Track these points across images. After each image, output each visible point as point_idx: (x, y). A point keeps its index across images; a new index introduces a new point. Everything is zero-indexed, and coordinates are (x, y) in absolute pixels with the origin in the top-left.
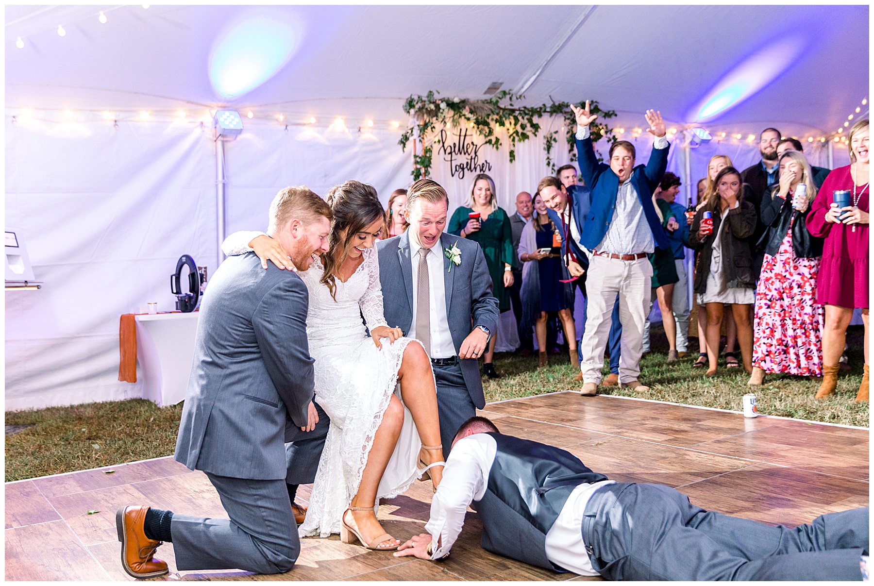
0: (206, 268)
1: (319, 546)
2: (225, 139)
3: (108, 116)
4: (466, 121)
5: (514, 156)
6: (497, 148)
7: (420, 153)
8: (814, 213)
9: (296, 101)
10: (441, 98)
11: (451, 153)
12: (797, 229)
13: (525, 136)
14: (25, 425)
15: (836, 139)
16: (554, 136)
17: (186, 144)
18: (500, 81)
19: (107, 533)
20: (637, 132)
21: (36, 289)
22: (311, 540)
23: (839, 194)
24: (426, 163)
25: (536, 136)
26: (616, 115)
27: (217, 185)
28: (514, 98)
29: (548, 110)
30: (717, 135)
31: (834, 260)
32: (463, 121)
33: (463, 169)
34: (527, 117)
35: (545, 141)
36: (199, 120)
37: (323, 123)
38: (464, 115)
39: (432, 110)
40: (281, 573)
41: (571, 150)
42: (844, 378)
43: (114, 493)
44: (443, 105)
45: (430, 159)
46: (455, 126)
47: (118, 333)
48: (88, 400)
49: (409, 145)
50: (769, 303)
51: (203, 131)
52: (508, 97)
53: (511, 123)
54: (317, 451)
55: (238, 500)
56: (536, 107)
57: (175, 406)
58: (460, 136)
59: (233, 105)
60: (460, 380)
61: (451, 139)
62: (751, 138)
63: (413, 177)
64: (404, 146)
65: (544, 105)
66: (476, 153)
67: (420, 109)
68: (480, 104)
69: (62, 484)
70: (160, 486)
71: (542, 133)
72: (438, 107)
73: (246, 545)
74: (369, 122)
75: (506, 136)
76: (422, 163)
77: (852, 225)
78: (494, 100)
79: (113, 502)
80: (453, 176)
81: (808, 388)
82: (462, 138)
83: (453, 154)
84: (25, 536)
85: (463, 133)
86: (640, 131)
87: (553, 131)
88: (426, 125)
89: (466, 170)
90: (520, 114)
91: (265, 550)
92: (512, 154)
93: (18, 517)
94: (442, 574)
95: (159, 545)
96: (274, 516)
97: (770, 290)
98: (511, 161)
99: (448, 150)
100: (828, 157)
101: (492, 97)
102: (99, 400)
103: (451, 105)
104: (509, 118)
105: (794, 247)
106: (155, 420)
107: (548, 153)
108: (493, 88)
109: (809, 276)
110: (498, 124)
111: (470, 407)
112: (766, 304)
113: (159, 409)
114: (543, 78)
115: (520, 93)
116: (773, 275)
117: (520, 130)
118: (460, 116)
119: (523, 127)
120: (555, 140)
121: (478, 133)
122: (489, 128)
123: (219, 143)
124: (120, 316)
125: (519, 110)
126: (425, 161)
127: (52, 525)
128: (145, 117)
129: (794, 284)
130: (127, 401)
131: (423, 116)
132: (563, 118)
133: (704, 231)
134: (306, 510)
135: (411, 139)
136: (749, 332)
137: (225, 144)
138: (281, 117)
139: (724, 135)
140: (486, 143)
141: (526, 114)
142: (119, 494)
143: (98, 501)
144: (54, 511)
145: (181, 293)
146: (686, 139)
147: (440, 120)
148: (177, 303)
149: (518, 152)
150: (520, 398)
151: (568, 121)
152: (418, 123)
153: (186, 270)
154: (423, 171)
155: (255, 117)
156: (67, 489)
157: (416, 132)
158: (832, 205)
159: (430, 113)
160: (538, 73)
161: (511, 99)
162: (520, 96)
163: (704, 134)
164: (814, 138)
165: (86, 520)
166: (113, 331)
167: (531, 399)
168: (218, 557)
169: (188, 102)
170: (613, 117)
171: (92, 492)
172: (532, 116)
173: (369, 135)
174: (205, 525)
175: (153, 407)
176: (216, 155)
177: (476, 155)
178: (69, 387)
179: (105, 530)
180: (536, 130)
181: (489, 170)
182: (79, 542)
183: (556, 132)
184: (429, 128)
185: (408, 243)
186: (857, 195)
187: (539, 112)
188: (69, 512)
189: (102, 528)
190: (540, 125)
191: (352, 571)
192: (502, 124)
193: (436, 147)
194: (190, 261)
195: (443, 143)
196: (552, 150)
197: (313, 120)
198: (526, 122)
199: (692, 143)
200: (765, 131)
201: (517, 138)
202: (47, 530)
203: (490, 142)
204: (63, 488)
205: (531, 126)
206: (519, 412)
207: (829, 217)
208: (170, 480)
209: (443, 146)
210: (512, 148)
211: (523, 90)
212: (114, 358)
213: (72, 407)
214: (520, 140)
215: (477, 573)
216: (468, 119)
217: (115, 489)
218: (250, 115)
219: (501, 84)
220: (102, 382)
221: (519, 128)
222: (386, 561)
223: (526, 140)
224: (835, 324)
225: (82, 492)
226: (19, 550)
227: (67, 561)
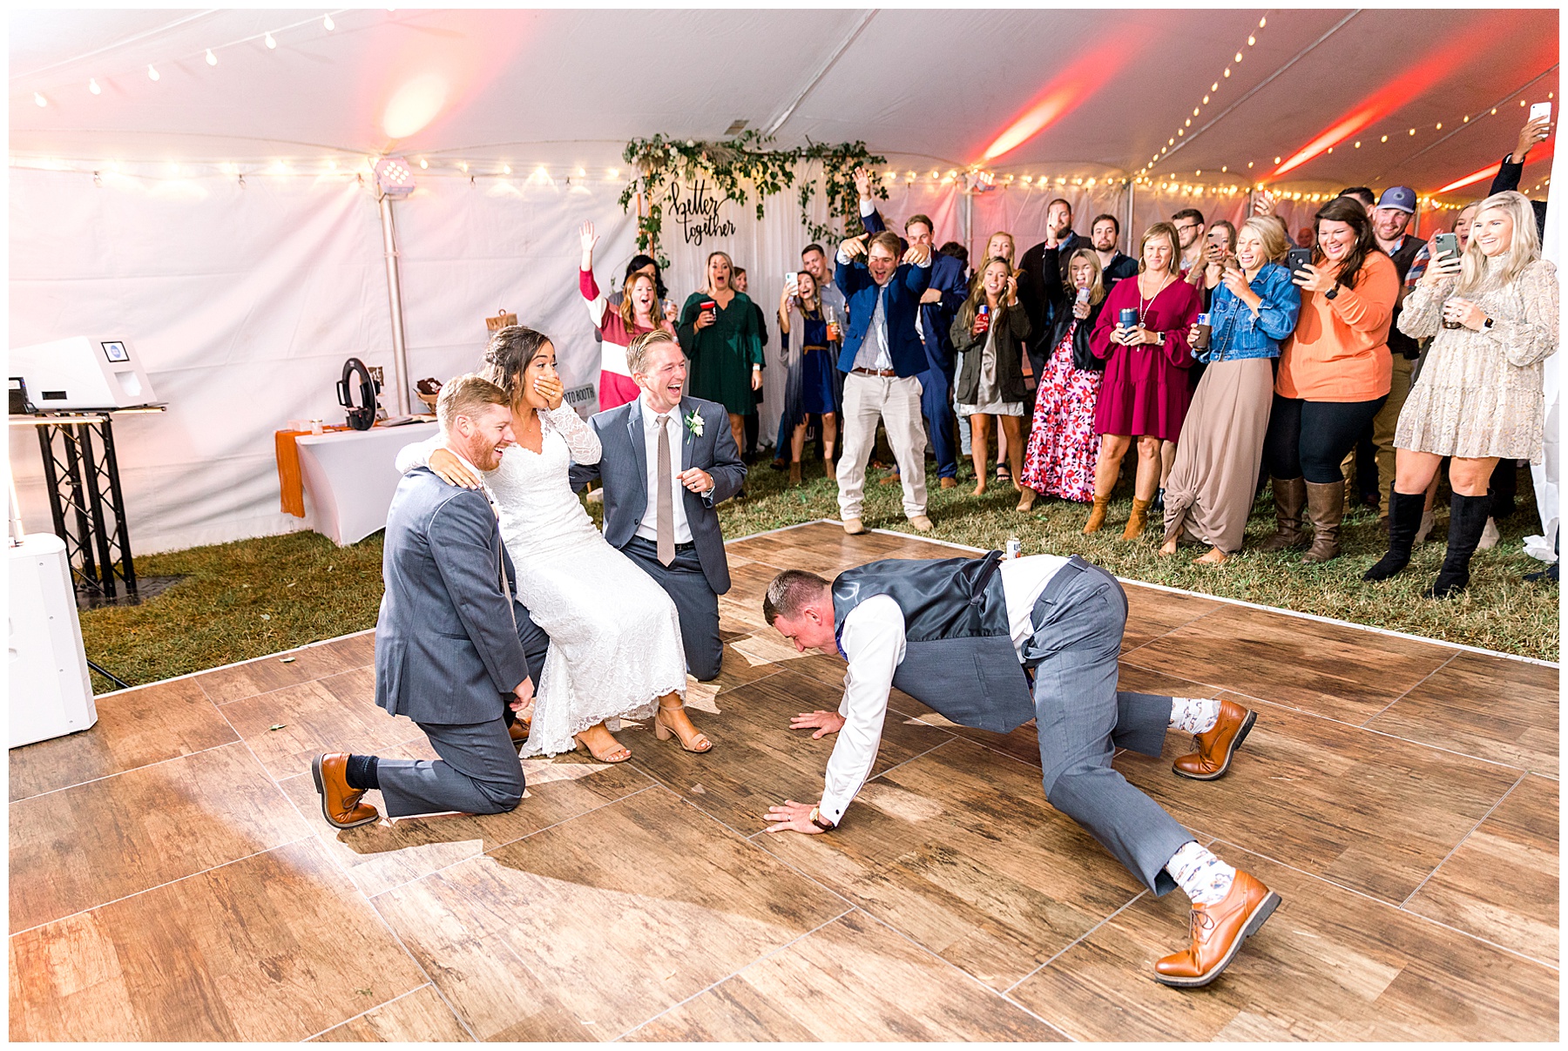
0: (381, 368)
1: (546, 769)
2: (393, 198)
3: (229, 169)
4: (703, 170)
5: (762, 212)
6: (742, 203)
7: (646, 214)
8: (1098, 332)
9: (484, 146)
10: (670, 141)
11: (684, 212)
12: (1079, 337)
13: (776, 188)
14: (168, 578)
15: (1139, 180)
16: (811, 186)
17: (340, 205)
18: (745, 119)
19: (299, 760)
20: (911, 176)
21: (160, 411)
22: (537, 761)
23: (1126, 312)
24: (655, 227)
25: (789, 187)
26: (886, 162)
27: (386, 259)
28: (762, 139)
29: (804, 153)
30: (1003, 178)
31: (1118, 384)
32: (699, 171)
33: (700, 233)
34: (778, 163)
35: (800, 193)
36: (354, 173)
37: (520, 173)
38: (701, 163)
39: (659, 157)
40: (506, 812)
41: (832, 203)
42: (1116, 503)
43: (299, 695)
44: (673, 151)
45: (658, 222)
46: (689, 179)
47: (274, 451)
48: (244, 535)
49: (632, 202)
50: (1046, 416)
51: (362, 187)
52: (754, 139)
53: (758, 171)
54: (539, 664)
55: (450, 742)
56: (789, 151)
57: (356, 545)
58: (696, 190)
59: (398, 152)
60: (696, 565)
61: (685, 195)
62: (1043, 181)
63: (638, 245)
64: (626, 206)
65: (799, 148)
66: (715, 211)
67: (645, 156)
68: (720, 149)
69: (232, 681)
70: (354, 682)
71: (795, 184)
72: (667, 153)
73: (464, 788)
74: (580, 171)
75: (753, 186)
76: (649, 227)
77: (1137, 346)
78: (737, 143)
79: (300, 710)
80: (687, 242)
81: (1077, 515)
82: (698, 193)
83: (688, 213)
84: (199, 769)
85: (699, 187)
86: (914, 175)
87: (809, 181)
88: (653, 177)
89: (703, 234)
90: (770, 159)
91: (487, 790)
92: (760, 208)
93: (185, 738)
94: (681, 805)
95: (365, 792)
96: (493, 754)
97: (1048, 402)
98: (759, 218)
99: (682, 209)
100: (1128, 202)
101: (735, 138)
102: (259, 535)
103: (684, 150)
104: (756, 165)
105: (1074, 357)
106: (334, 569)
107: (804, 207)
108: (737, 126)
109: (1091, 391)
110: (742, 174)
111: (710, 596)
112: (1042, 417)
113: (337, 548)
114: (797, 114)
115: (768, 134)
116: (1052, 385)
117: (770, 180)
118: (696, 165)
119: (774, 176)
120: (812, 191)
121: (718, 185)
122: (731, 178)
123: (385, 203)
124: (275, 432)
125: (768, 155)
126: (652, 226)
127: (230, 750)
128: (280, 169)
129: (1074, 398)
130: (295, 534)
131: (649, 165)
132: (822, 164)
133: (978, 329)
134: (530, 723)
135: (635, 196)
136: (1020, 446)
137: (393, 203)
138: (465, 166)
139: (1012, 177)
140: (729, 197)
141: (777, 160)
142: (306, 696)
143: (281, 709)
144: (229, 727)
145: (352, 406)
146: (968, 183)
147: (671, 169)
148: (347, 418)
149: (767, 206)
150: (769, 532)
151: (828, 168)
152: (642, 175)
153: (355, 379)
154: (650, 236)
155: (431, 166)
156: (239, 690)
157: (641, 187)
158: (1118, 325)
159: (657, 161)
160: (791, 109)
161: (758, 141)
162: (770, 138)
163: (988, 179)
164: (1114, 178)
165: (268, 739)
166: (268, 450)
167: (780, 533)
168: (435, 802)
169: (339, 149)
170: (882, 163)
171: (272, 694)
172: (784, 162)
173: (579, 188)
174: (417, 769)
175: (330, 547)
176: (382, 218)
177: (716, 214)
178: (216, 521)
179: (296, 755)
180: (790, 180)
181: (733, 233)
182: (265, 773)
183: (814, 182)
184: (657, 182)
185: (641, 415)
186: (1143, 312)
187: (793, 157)
188: (248, 728)
189: (292, 752)
190: (795, 174)
191: (584, 806)
192: (747, 175)
193: (666, 206)
194: (359, 365)
195: (675, 200)
196: (808, 204)
197: (507, 170)
198: (777, 169)
199: (973, 190)
200: (1053, 203)
201: (766, 190)
202: (224, 758)
203: (732, 196)
204: (234, 689)
205: (783, 175)
206: (767, 555)
207: (1115, 337)
208: (364, 673)
209: (675, 204)
210: (761, 202)
211: (773, 129)
212: (273, 482)
213: (225, 546)
214: (769, 193)
215: (718, 802)
216: (706, 168)
217: (299, 689)
218: (424, 165)
219: (746, 122)
220: (258, 512)
221: (768, 178)
222: (621, 789)
223: (777, 192)
224: (1111, 453)
225: (258, 694)
226: (196, 790)
227: (256, 806)
